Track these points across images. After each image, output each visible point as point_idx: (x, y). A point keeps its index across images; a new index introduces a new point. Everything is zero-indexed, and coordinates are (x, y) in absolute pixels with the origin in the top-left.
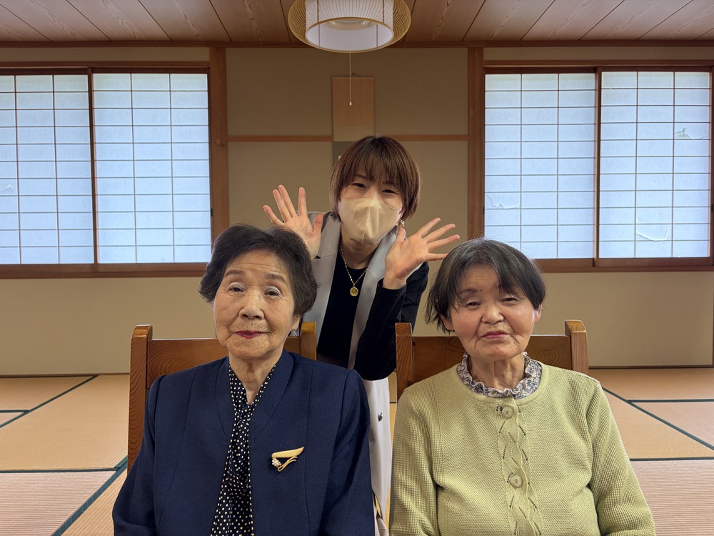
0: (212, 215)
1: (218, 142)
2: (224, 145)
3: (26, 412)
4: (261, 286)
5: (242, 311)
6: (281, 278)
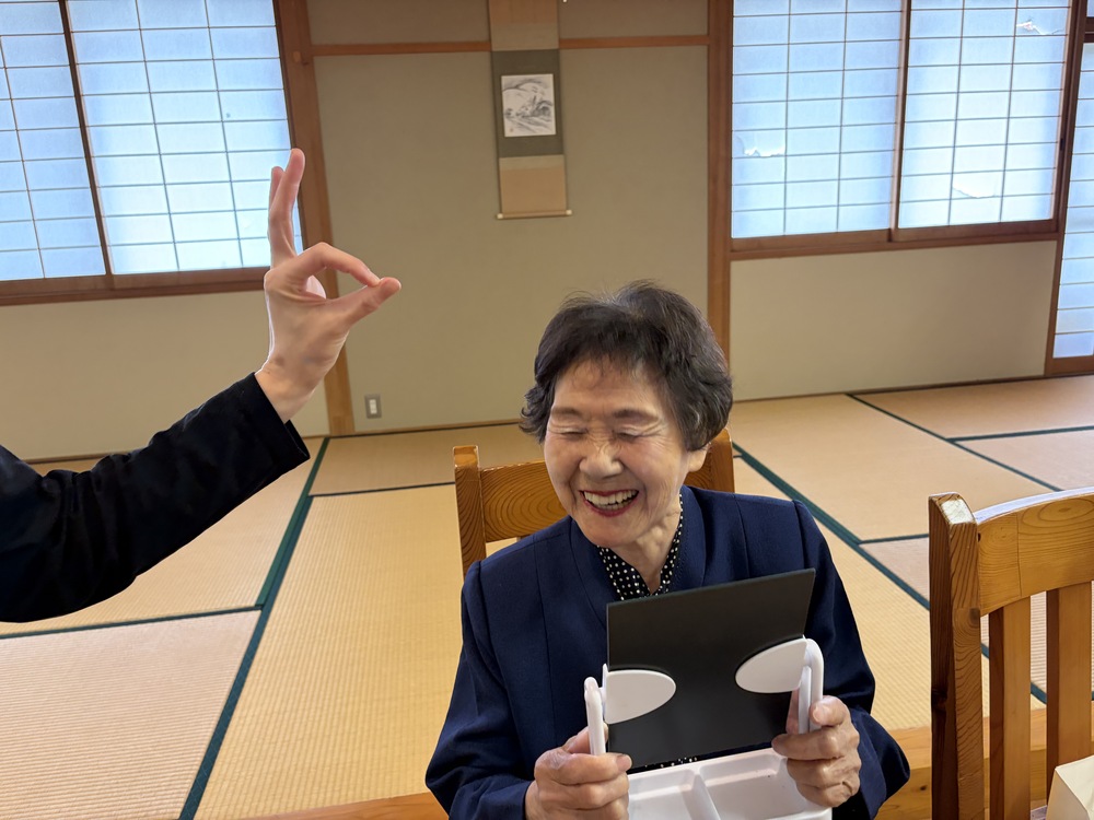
1: (297, 56)
2: (307, 63)
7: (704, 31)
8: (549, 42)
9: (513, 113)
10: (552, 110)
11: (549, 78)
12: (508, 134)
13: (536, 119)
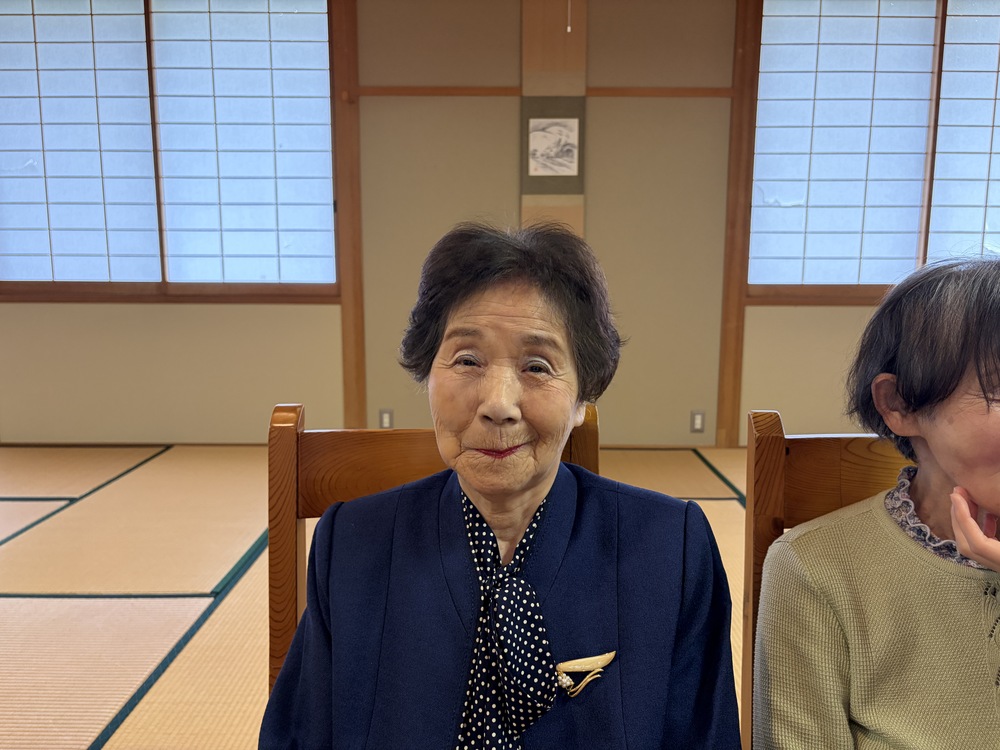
0: (335, 210)
1: (345, 95)
2: (353, 101)
3: (72, 501)
4: (514, 359)
5: (483, 409)
6: (553, 343)
7: (728, 84)
8: (578, 90)
9: (538, 154)
10: (576, 152)
11: (574, 123)
12: (533, 172)
13: (560, 160)
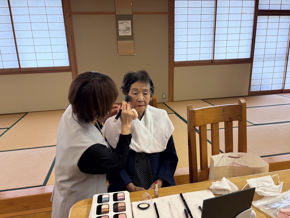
0: (68, 46)
1: (68, 14)
2: (70, 16)
3: (8, 129)
4: (142, 92)
5: (138, 100)
7: (167, 11)
8: (130, 13)
9: (121, 30)
10: (131, 29)
11: (130, 22)
12: (120, 35)
13: (127, 31)
